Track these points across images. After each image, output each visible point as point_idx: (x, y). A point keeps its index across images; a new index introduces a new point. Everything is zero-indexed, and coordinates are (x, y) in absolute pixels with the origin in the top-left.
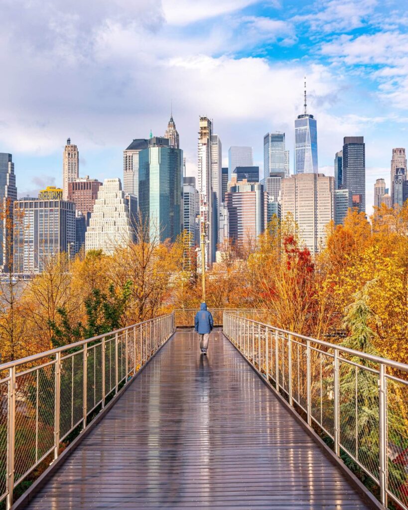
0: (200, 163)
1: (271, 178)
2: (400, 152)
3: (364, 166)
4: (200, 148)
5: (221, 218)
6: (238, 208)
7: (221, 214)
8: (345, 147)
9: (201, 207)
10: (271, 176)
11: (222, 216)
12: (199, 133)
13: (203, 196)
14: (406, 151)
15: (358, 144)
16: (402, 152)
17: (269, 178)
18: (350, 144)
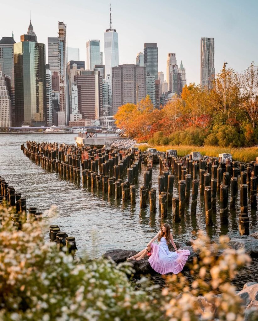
0: (59, 54)
1: (96, 68)
2: (173, 55)
3: (157, 62)
4: (59, 43)
5: (72, 92)
6: (82, 86)
7: (72, 89)
8: (145, 50)
9: (60, 84)
10: (96, 67)
11: (74, 90)
12: (58, 33)
13: (61, 76)
14: (176, 55)
15: (154, 48)
16: (174, 55)
17: (95, 68)
18: (148, 48)
